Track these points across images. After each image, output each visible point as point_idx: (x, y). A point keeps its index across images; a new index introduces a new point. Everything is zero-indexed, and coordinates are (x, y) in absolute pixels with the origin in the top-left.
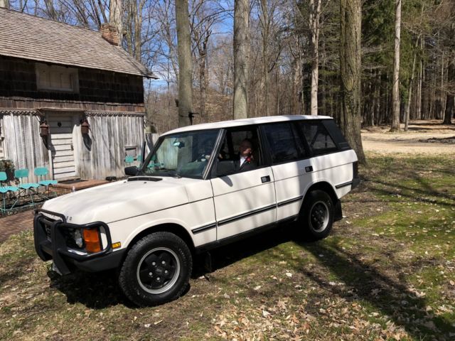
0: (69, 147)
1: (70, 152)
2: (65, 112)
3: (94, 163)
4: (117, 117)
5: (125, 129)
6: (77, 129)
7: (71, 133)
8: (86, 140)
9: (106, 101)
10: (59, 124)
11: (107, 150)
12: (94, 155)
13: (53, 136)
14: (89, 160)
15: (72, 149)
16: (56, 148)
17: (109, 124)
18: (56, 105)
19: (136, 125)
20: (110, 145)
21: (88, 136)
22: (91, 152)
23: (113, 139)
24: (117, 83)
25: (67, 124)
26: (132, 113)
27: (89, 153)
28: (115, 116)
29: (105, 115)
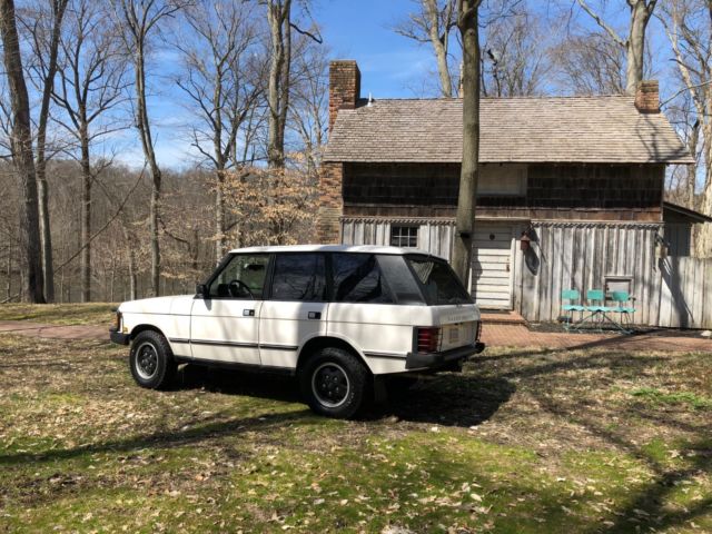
0: (505, 268)
1: (505, 274)
2: (498, 222)
3: (540, 293)
4: (593, 230)
5: (609, 247)
6: (516, 244)
7: (509, 248)
8: (530, 260)
9: (574, 205)
10: (492, 237)
11: (567, 277)
12: (540, 281)
13: (481, 251)
14: (531, 287)
15: (508, 270)
16: (483, 266)
17: (577, 239)
18: (487, 213)
19: (637, 243)
20: (574, 270)
21: (534, 255)
22: (537, 278)
23: (581, 261)
24: (601, 178)
25: (506, 237)
26: (628, 223)
27: (533, 279)
28: (590, 227)
29: (571, 226)
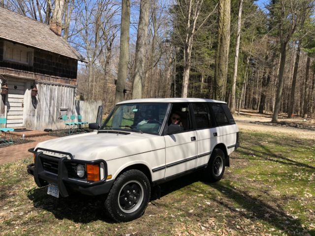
0: (21, 105)
1: (21, 109)
2: (21, 79)
3: (37, 118)
4: (57, 87)
5: (62, 96)
6: (28, 92)
7: (24, 94)
8: (34, 101)
9: (51, 74)
10: (16, 87)
11: (47, 109)
12: (38, 112)
13: (10, 96)
14: (34, 115)
15: (23, 106)
16: (11, 104)
17: (51, 91)
18: (15, 73)
19: (70, 94)
20: (50, 106)
21: (35, 98)
22: (36, 110)
23: (52, 102)
24: (60, 63)
25: (22, 88)
26: (68, 85)
27: (34, 111)
28: (56, 85)
29: (49, 85)
